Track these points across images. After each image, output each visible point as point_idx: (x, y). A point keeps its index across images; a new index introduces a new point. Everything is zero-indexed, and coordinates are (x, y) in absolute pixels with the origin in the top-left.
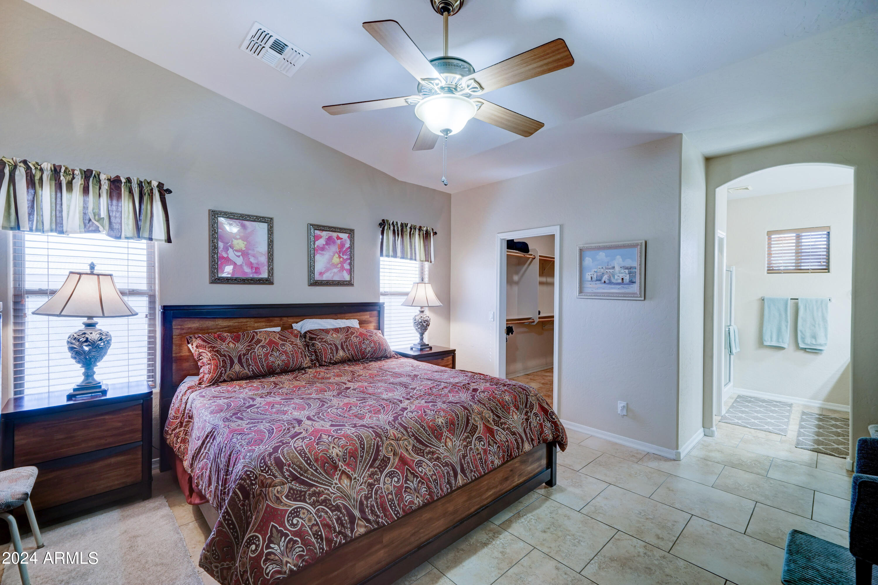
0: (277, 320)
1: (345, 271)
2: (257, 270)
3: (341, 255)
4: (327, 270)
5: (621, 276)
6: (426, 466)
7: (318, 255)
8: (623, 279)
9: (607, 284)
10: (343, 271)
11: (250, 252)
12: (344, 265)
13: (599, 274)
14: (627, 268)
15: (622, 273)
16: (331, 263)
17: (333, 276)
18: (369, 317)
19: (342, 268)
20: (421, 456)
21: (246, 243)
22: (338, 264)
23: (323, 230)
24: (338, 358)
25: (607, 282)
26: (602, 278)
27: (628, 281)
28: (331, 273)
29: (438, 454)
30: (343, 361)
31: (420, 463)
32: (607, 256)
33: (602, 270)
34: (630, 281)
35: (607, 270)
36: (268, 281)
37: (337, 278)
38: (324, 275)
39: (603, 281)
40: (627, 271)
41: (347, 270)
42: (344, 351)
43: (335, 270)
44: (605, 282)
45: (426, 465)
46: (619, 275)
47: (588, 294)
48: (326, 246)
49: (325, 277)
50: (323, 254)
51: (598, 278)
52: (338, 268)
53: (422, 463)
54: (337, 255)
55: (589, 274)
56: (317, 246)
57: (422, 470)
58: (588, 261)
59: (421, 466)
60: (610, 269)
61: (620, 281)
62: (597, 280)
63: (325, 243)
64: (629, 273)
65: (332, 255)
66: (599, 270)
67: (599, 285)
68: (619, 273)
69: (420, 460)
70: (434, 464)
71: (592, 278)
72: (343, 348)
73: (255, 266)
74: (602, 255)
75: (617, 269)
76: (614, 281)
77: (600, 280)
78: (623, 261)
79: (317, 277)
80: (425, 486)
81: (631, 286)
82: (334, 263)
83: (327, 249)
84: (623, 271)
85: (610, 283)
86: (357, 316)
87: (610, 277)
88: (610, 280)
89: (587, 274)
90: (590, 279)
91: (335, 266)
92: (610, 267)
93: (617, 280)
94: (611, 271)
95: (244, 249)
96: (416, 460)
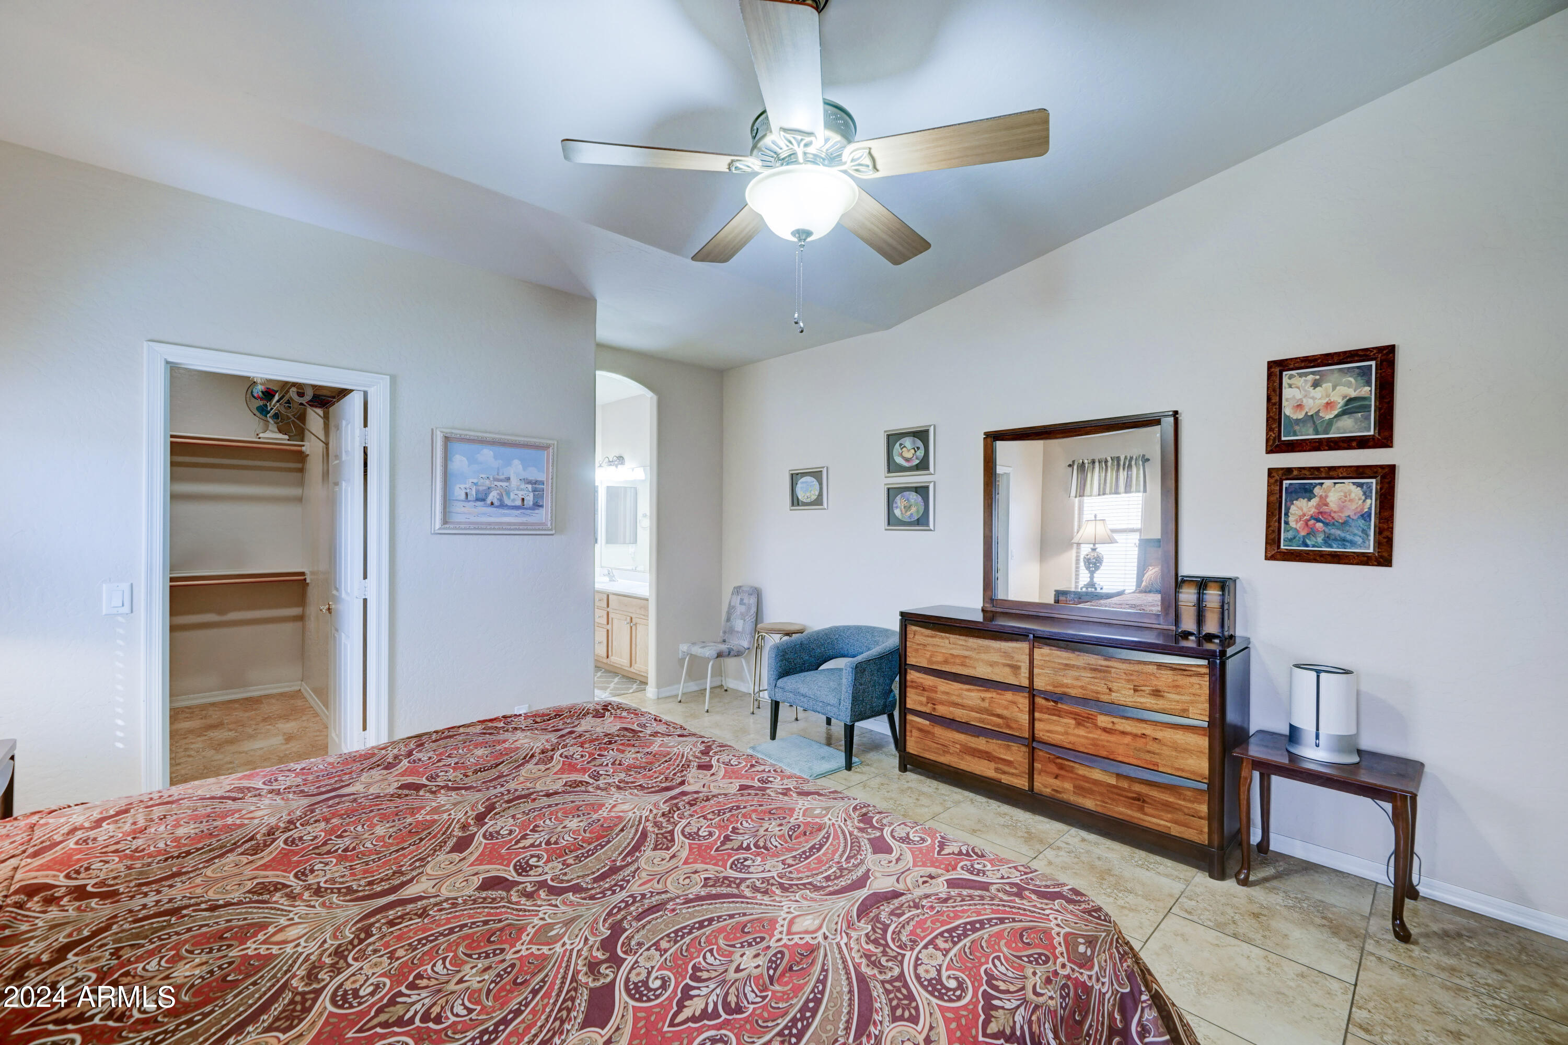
5: (521, 494)
8: (523, 499)
9: (497, 507)
13: (481, 488)
14: (530, 482)
15: (522, 490)
25: (496, 503)
26: (487, 495)
27: (531, 503)
32: (496, 457)
33: (487, 482)
34: (534, 504)
35: (496, 483)
39: (489, 502)
40: (530, 487)
44: (492, 504)
46: (516, 492)
47: (463, 526)
51: (480, 496)
55: (462, 486)
58: (459, 462)
60: (501, 480)
61: (519, 503)
62: (477, 500)
64: (534, 490)
66: (482, 480)
67: (481, 508)
68: (518, 489)
71: (467, 494)
74: (487, 454)
75: (514, 482)
76: (507, 502)
77: (483, 500)
78: (524, 469)
81: (536, 511)
84: (523, 486)
85: (502, 505)
87: (501, 495)
88: (501, 500)
89: (458, 486)
90: (463, 497)
92: (502, 477)
93: (514, 500)
94: (504, 484)
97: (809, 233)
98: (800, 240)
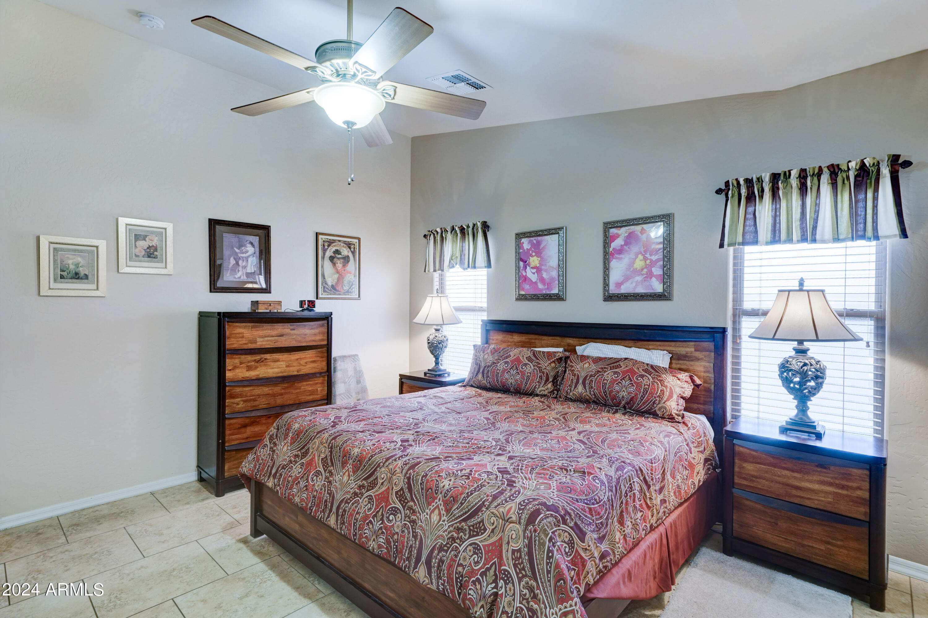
0: (558, 340)
1: (654, 279)
2: (549, 285)
3: (648, 256)
4: (627, 278)
6: (399, 519)
7: (614, 260)
10: (651, 278)
11: (543, 267)
12: (653, 269)
16: (632, 270)
17: (635, 288)
18: (693, 350)
19: (650, 275)
20: (402, 505)
21: (539, 259)
22: (642, 269)
23: (621, 227)
24: (576, 395)
28: (632, 283)
29: (418, 517)
30: (580, 400)
31: (396, 512)
36: (558, 298)
37: (641, 290)
38: (622, 287)
41: (656, 276)
42: (585, 387)
43: (639, 278)
45: (400, 517)
48: (625, 247)
49: (624, 289)
50: (620, 259)
52: (642, 275)
53: (398, 513)
54: (640, 257)
56: (613, 249)
57: (393, 520)
59: (395, 515)
63: (623, 243)
65: (634, 257)
69: (398, 509)
70: (406, 524)
72: (584, 383)
73: (547, 281)
79: (613, 289)
80: (384, 538)
82: (636, 269)
83: (626, 251)
86: (671, 346)
91: (638, 272)
95: (538, 265)
96: (393, 505)
97: (354, 124)
98: (349, 127)
